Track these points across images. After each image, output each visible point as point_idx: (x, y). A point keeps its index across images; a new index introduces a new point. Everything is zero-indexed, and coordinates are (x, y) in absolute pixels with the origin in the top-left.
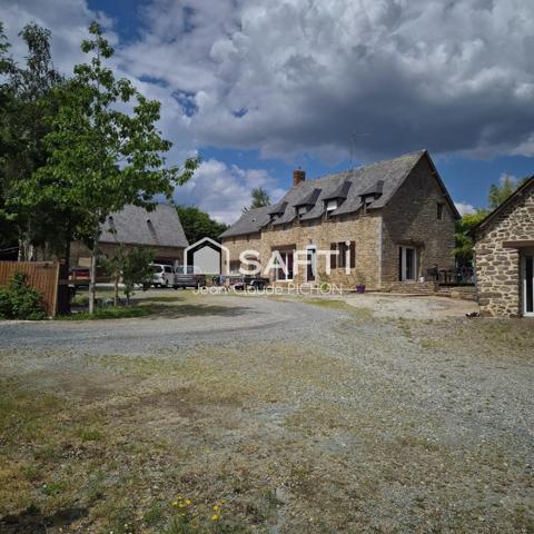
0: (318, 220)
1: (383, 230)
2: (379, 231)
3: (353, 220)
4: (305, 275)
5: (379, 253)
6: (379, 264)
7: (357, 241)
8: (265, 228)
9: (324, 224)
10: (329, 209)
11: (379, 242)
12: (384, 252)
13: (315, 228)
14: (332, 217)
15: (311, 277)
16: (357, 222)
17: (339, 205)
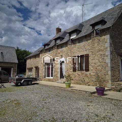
0: (66, 44)
1: (111, 44)
2: (108, 45)
3: (87, 40)
4: (59, 75)
5: (108, 60)
6: (109, 68)
7: (90, 54)
8: (41, 52)
9: (69, 46)
10: (71, 38)
11: (108, 53)
12: (111, 60)
13: (64, 49)
14: (74, 41)
15: (62, 76)
16: (90, 41)
17: (77, 35)
